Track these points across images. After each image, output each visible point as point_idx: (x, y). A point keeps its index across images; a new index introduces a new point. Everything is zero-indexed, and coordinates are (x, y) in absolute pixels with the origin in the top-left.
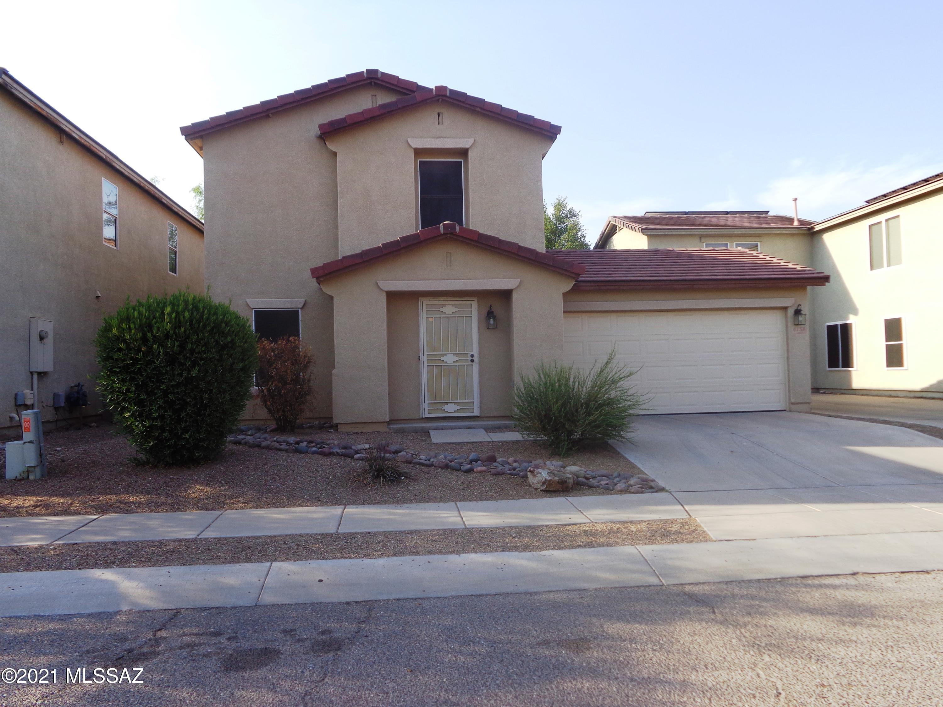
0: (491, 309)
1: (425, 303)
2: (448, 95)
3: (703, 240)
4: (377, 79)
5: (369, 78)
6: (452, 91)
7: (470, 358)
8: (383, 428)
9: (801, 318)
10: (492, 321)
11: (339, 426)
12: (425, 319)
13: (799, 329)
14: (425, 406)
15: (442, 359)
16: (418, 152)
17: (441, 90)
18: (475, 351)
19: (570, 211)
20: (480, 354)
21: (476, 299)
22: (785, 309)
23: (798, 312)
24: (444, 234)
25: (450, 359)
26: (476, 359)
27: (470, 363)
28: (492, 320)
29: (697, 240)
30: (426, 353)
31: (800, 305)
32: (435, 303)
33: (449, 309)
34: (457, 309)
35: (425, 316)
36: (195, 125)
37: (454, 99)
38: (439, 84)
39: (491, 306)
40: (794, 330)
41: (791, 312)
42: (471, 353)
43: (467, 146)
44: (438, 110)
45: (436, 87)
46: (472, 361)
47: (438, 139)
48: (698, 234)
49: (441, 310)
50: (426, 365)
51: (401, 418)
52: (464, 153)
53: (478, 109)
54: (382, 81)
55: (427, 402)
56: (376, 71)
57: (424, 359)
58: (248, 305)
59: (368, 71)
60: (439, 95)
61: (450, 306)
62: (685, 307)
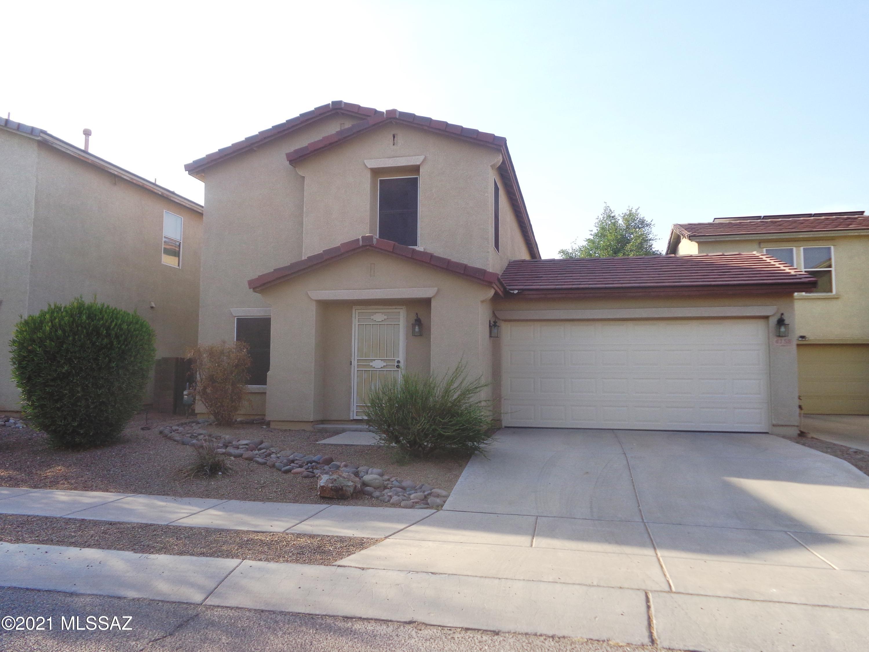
0: (417, 317)
1: (357, 311)
2: (397, 117)
3: (762, 245)
4: (341, 109)
5: (333, 109)
6: (401, 113)
7: (396, 364)
8: (308, 427)
9: (783, 329)
10: (417, 329)
11: (271, 423)
12: (357, 326)
13: (783, 341)
14: (354, 408)
15: (371, 364)
16: (376, 172)
17: (392, 113)
18: (401, 357)
19: (642, 222)
20: (407, 360)
21: (404, 307)
22: (766, 318)
23: (781, 322)
24: (363, 246)
25: (378, 364)
26: (402, 365)
27: (396, 369)
28: (417, 327)
29: (756, 246)
30: (356, 358)
31: (782, 314)
32: (365, 311)
33: (379, 317)
34: (386, 317)
35: (357, 324)
36: (195, 162)
37: (403, 120)
38: (390, 108)
39: (417, 314)
40: (777, 342)
41: (773, 321)
42: (397, 359)
43: (418, 163)
44: (393, 133)
45: (387, 111)
46: (398, 367)
47: (392, 159)
48: (757, 240)
49: (372, 317)
50: (356, 369)
51: (333, 419)
52: (416, 169)
53: (426, 128)
54: (345, 110)
55: (355, 404)
56: (340, 102)
57: (355, 363)
58: (232, 314)
59: (333, 102)
60: (390, 118)
61: (381, 314)
62: (645, 315)
